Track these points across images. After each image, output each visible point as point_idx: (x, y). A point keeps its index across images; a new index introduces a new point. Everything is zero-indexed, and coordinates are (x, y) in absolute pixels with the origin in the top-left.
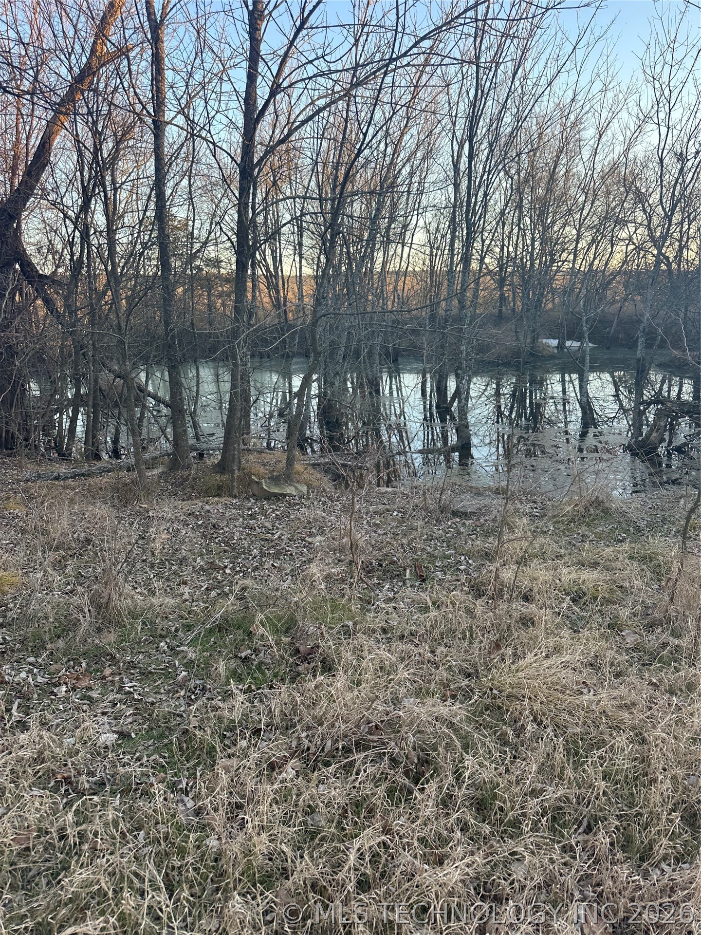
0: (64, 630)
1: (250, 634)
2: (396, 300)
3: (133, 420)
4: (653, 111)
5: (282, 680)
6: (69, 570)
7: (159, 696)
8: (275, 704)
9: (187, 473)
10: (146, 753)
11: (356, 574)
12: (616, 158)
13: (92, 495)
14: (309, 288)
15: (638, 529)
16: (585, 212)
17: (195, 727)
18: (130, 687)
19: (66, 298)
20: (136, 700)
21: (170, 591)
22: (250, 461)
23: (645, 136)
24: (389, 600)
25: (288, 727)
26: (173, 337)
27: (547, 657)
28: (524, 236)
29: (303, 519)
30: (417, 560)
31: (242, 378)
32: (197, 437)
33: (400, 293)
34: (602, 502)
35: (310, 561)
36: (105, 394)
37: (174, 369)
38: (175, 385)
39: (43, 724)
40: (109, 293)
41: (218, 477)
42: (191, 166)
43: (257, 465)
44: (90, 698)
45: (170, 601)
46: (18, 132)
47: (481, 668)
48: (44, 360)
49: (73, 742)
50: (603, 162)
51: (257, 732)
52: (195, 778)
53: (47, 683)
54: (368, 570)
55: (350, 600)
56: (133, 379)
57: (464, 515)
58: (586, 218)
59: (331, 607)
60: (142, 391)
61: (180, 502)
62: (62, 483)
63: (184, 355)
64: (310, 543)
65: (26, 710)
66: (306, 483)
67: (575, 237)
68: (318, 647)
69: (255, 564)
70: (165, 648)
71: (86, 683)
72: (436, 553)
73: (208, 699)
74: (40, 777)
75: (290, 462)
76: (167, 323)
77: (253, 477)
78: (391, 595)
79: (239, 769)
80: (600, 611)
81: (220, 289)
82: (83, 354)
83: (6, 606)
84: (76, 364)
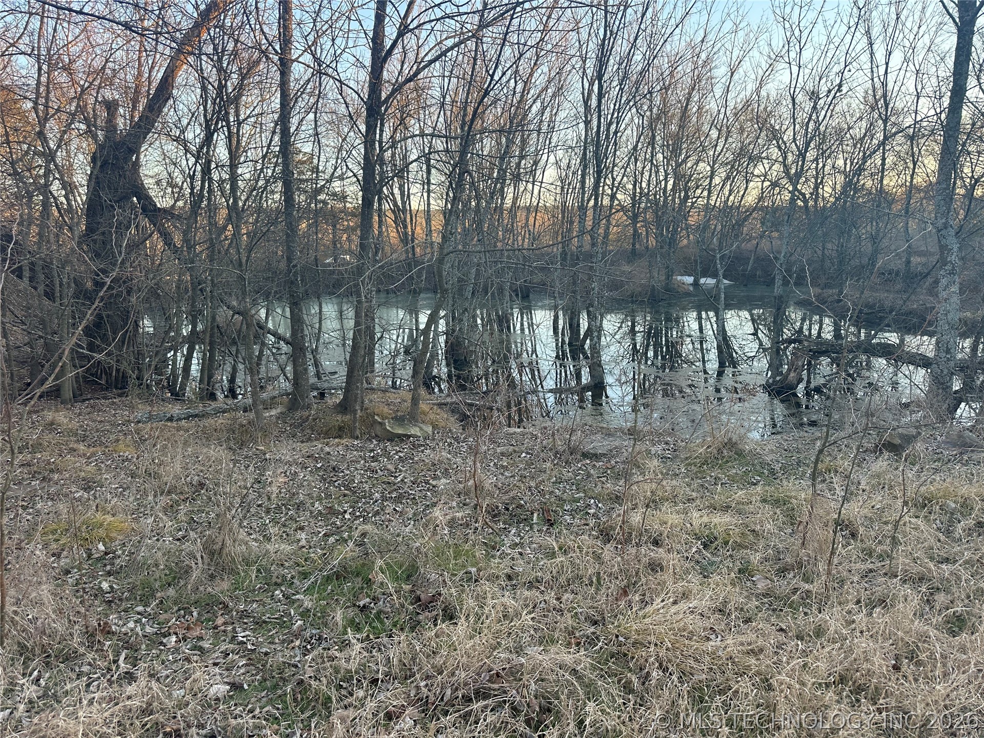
0: (174, 578)
1: (369, 582)
2: (527, 236)
3: (252, 358)
4: (784, 50)
5: (402, 629)
6: (181, 516)
7: (273, 646)
8: (394, 654)
9: (307, 413)
10: (259, 704)
11: (480, 519)
12: (748, 94)
13: (206, 437)
14: (437, 223)
15: (773, 472)
16: (719, 149)
17: (310, 677)
18: (243, 637)
19: (185, 233)
20: (249, 650)
21: (286, 537)
22: (374, 401)
23: (777, 75)
24: (514, 546)
25: (407, 676)
26: (296, 274)
27: (675, 603)
28: (657, 172)
29: (427, 461)
30: (545, 503)
31: (366, 315)
32: (318, 375)
33: (531, 228)
34: (736, 443)
35: (434, 505)
36: (223, 330)
37: (295, 305)
38: (297, 322)
39: (151, 676)
40: (230, 227)
41: (339, 418)
42: (318, 101)
43: (381, 405)
44: (201, 649)
45: (286, 548)
46: (140, 65)
47: (607, 615)
48: (159, 295)
49: (183, 694)
50: (736, 99)
51: (374, 681)
52: (310, 730)
53: (156, 633)
54: (494, 514)
55: (474, 545)
56: (252, 316)
57: (595, 457)
58: (720, 154)
59: (454, 553)
60: (261, 327)
61: (298, 444)
62: (174, 424)
63: (306, 291)
64: (434, 487)
65: (134, 661)
66: (432, 424)
67: (709, 173)
68: (440, 594)
69: (376, 508)
70: (281, 596)
71: (197, 632)
72: (565, 496)
73: (324, 649)
74: (148, 730)
75: (415, 401)
76: (289, 260)
77: (376, 417)
78: (517, 540)
79: (355, 718)
80: (731, 556)
81: (346, 223)
82: (201, 290)
83: (114, 552)
84: (193, 300)
